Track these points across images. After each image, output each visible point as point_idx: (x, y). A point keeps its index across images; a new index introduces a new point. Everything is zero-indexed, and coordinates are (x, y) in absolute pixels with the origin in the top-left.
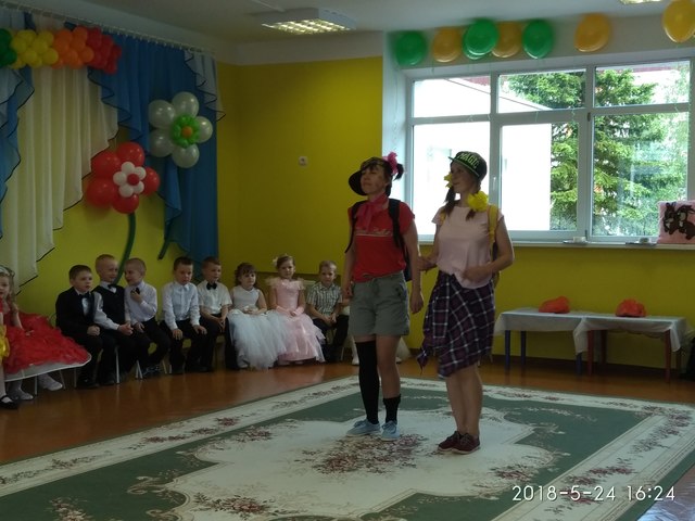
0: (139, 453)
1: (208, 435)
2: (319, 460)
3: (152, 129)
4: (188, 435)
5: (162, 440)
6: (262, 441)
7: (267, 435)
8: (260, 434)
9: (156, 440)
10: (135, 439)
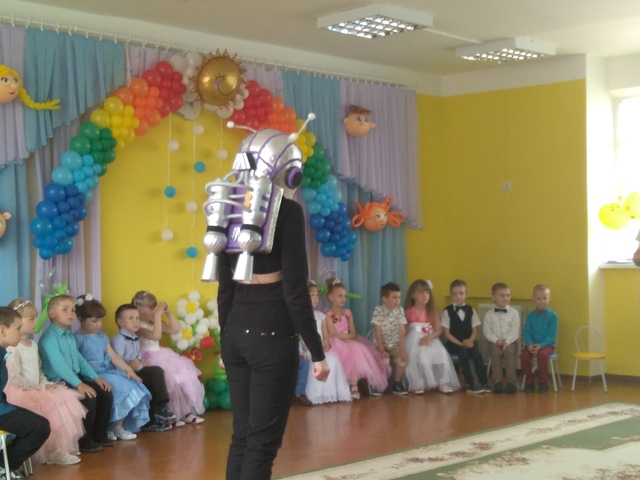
1: (465, 459)
4: (446, 457)
5: (422, 461)
6: (520, 466)
7: (524, 460)
8: (517, 460)
9: (416, 460)
10: (397, 458)
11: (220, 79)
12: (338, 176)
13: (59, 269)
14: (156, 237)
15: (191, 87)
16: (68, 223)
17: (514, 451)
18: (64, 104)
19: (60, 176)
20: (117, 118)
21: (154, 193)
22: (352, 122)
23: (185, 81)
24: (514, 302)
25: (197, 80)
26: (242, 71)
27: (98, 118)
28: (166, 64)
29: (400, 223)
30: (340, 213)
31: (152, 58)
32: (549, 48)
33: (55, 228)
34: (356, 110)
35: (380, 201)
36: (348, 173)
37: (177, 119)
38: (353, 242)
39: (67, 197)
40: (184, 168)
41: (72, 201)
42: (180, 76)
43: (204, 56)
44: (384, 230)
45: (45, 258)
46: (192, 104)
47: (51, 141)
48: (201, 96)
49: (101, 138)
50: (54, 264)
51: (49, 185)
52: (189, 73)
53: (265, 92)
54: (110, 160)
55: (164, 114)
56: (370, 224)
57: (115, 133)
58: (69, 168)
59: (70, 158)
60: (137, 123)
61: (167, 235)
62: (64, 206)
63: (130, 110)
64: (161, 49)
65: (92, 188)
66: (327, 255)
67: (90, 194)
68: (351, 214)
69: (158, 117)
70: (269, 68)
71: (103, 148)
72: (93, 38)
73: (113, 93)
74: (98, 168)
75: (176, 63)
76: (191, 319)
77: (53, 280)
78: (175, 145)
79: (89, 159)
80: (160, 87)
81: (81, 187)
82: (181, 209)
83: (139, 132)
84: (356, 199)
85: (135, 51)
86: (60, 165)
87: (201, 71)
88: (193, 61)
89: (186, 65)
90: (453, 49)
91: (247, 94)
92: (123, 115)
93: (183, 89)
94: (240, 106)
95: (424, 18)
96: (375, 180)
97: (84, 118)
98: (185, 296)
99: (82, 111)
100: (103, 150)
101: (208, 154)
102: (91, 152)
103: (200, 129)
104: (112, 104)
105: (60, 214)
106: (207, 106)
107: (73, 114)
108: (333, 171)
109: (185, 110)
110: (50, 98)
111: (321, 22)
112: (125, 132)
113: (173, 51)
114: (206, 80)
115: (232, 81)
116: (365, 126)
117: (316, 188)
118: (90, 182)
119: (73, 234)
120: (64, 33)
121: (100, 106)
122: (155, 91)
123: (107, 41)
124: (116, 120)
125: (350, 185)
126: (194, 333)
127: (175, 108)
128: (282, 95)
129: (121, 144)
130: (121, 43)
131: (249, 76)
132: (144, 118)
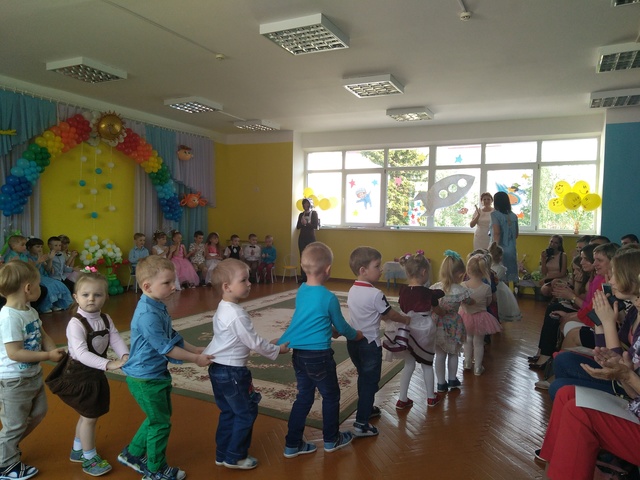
0: (201, 323)
2: (283, 326)
6: (258, 318)
7: (259, 315)
10: (200, 316)
11: (111, 126)
12: (174, 180)
13: (16, 222)
14: (74, 206)
15: (94, 129)
16: (21, 197)
17: (255, 311)
18: (18, 133)
19: (15, 171)
20: (52, 142)
21: (73, 183)
22: (182, 153)
23: (91, 125)
24: (258, 243)
25: (98, 126)
26: (123, 123)
27: (39, 141)
28: (80, 116)
29: (205, 204)
30: (174, 198)
31: (72, 112)
32: (277, 127)
33: (12, 200)
34: (183, 147)
35: (196, 193)
36: (179, 179)
37: (86, 145)
38: (181, 213)
39: (20, 183)
40: (90, 171)
41: (23, 185)
42: (89, 123)
43: (102, 114)
44: (197, 208)
45: (6, 216)
46: (95, 138)
47: (10, 152)
48: (100, 134)
49: (41, 153)
50: (12, 219)
51: (8, 176)
52: (93, 121)
53: (136, 135)
54: (47, 165)
55: (79, 142)
56: (190, 204)
57: (50, 150)
58: (22, 167)
59: (22, 162)
60: (63, 146)
61: (80, 205)
62: (18, 188)
63: (59, 138)
64: (78, 107)
65: (36, 179)
66: (167, 219)
67: (34, 182)
68: (180, 199)
69: (75, 143)
70: (138, 123)
71: (43, 158)
72: (37, 98)
73: (48, 129)
74: (39, 169)
75: (86, 115)
76: (92, 250)
77: (11, 227)
78: (84, 159)
79: (33, 163)
80: (77, 128)
81: (29, 178)
82: (88, 192)
83: (64, 150)
84: (183, 192)
85: (62, 107)
86: (16, 165)
87: (100, 121)
88: (96, 115)
89: (93, 118)
90: (232, 122)
91: (126, 135)
92: (54, 141)
93: (90, 130)
94: (123, 141)
95: (218, 106)
96: (193, 183)
97: (31, 141)
98: (90, 238)
99: (30, 137)
100: (42, 159)
101: (103, 165)
102: (35, 160)
103: (100, 152)
104: (48, 135)
105: (16, 192)
106: (103, 139)
107: (24, 138)
108: (171, 177)
109: (91, 141)
110: (10, 128)
111: (166, 102)
112: (55, 150)
113: (84, 109)
114: (103, 126)
115: (117, 128)
116: (188, 156)
117: (162, 185)
118: (35, 176)
119: (24, 203)
120: (18, 94)
121: (40, 135)
122: (73, 130)
123: (45, 100)
124: (50, 143)
125: (180, 185)
126: (94, 257)
127: (85, 140)
128: (145, 137)
129: (53, 156)
130: (54, 102)
131: (127, 126)
132: (67, 143)
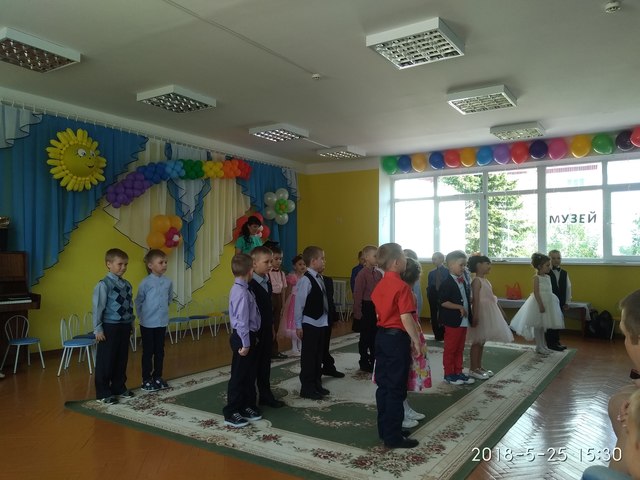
2: (354, 373)
3: (266, 206)
